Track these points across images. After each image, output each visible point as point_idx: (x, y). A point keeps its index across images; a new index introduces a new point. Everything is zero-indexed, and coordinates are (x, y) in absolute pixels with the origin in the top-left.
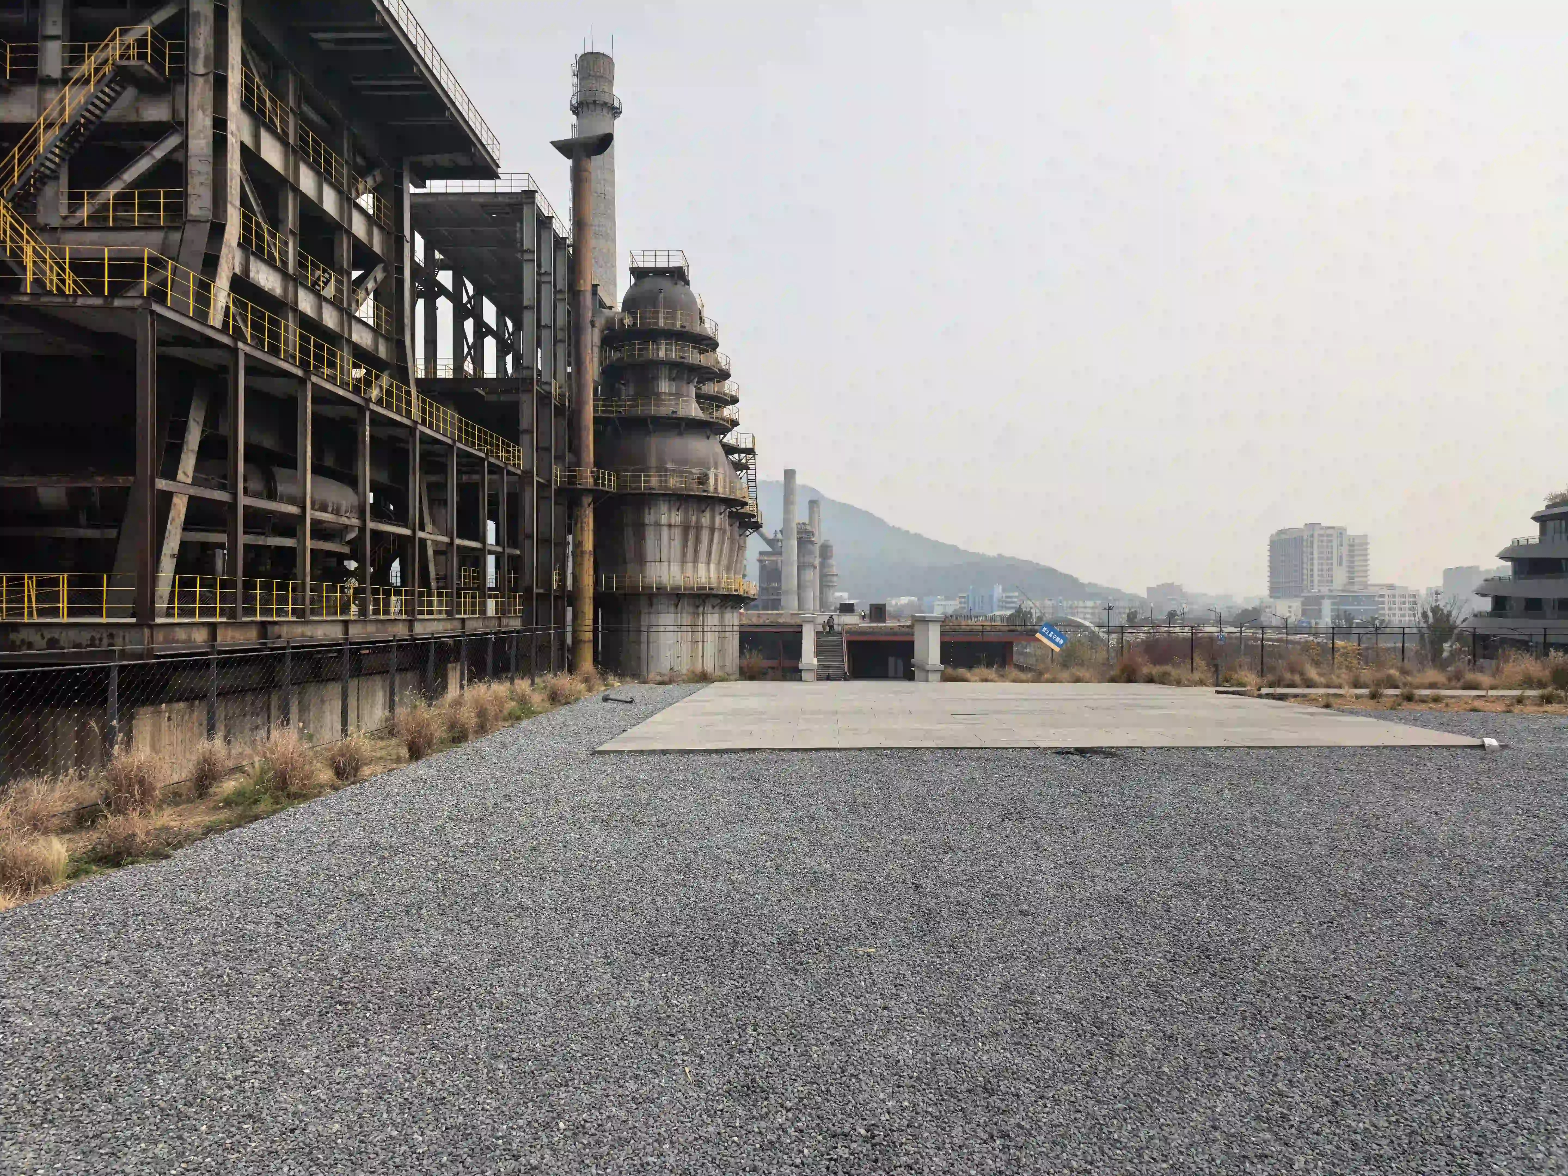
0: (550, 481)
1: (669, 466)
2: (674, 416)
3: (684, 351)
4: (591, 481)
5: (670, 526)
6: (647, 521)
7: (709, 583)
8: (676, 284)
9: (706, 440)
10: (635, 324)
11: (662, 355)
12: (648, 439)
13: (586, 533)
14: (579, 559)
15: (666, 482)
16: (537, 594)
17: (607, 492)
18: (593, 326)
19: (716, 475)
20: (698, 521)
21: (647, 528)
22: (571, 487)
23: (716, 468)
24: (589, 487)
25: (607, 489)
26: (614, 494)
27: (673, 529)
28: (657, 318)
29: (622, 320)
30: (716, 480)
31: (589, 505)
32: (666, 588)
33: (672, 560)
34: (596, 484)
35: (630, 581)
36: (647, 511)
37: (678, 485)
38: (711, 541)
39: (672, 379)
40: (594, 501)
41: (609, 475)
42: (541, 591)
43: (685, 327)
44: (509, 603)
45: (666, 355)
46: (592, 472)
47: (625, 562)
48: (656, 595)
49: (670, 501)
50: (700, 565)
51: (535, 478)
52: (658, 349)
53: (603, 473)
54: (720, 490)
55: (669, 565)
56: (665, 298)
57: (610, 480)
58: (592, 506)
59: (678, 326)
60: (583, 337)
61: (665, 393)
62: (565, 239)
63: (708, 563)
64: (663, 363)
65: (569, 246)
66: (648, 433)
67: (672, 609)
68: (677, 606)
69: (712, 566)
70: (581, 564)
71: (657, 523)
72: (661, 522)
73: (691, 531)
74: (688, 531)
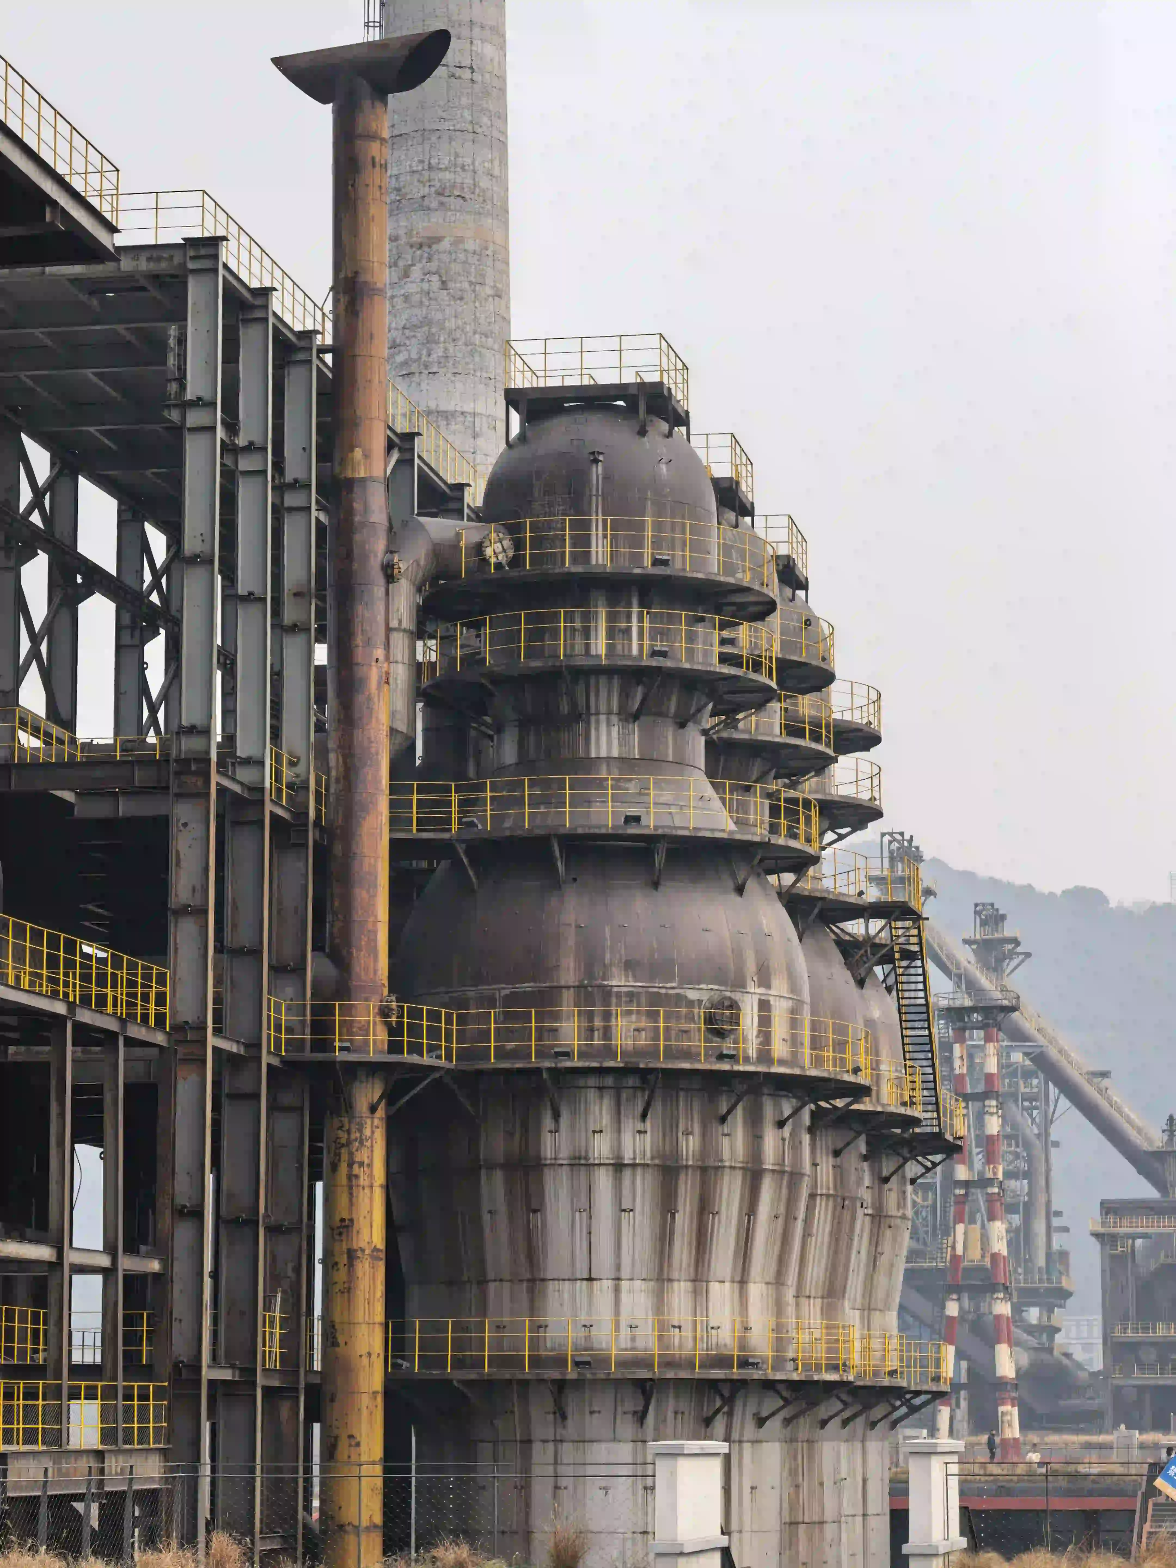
0: (254, 1046)
1: (618, 981)
2: (632, 830)
3: (664, 634)
4: (379, 1036)
5: (618, 1167)
6: (548, 1152)
7: (743, 1345)
8: (642, 432)
9: (734, 898)
10: (516, 561)
11: (600, 646)
12: (554, 901)
13: (363, 1197)
14: (341, 1275)
15: (607, 1032)
16: (211, 1382)
17: (432, 1069)
18: (389, 574)
19: (764, 1005)
20: (707, 1147)
21: (549, 1176)
22: (320, 1056)
23: (765, 981)
24: (372, 1056)
25: (426, 1060)
26: (448, 1071)
27: (627, 1173)
28: (583, 541)
29: (478, 548)
30: (765, 1021)
31: (373, 1109)
32: (605, 1361)
33: (625, 1273)
34: (395, 1047)
35: (498, 1343)
36: (548, 1122)
37: (643, 1041)
38: (750, 1209)
39: (630, 717)
40: (390, 1097)
41: (434, 1016)
42: (226, 1374)
43: (665, 563)
44: (128, 1410)
45: (610, 648)
46: (384, 1012)
47: (483, 1282)
48: (578, 1384)
49: (618, 1090)
50: (714, 1287)
51: (212, 1041)
52: (586, 633)
53: (415, 1014)
54: (779, 1049)
55: (617, 1290)
56: (607, 477)
57: (434, 1033)
58: (381, 1112)
59: (647, 562)
60: (360, 609)
61: (609, 759)
62: (308, 335)
63: (743, 1282)
64: (598, 671)
65: (322, 350)
66: (555, 884)
67: (626, 1428)
68: (641, 1417)
69: (756, 1291)
70: (348, 1290)
71: (580, 1158)
72: (590, 1155)
73: (686, 1183)
74: (676, 1183)
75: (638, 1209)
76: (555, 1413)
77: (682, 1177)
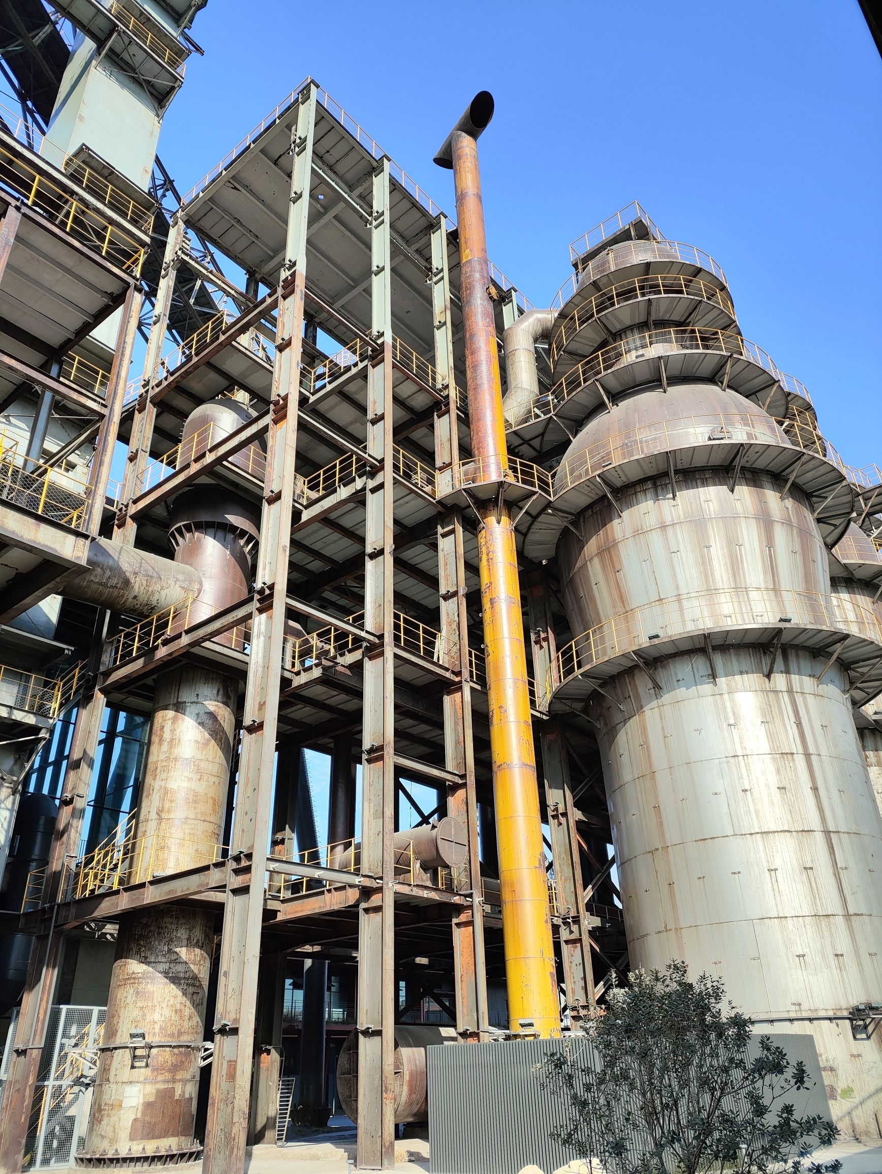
5: (663, 528)
49: (655, 489)
67: (706, 687)
68: (713, 678)
71: (638, 531)
72: (644, 527)
73: (713, 529)
74: (706, 531)
75: (682, 548)
76: (654, 688)
77: (710, 527)
